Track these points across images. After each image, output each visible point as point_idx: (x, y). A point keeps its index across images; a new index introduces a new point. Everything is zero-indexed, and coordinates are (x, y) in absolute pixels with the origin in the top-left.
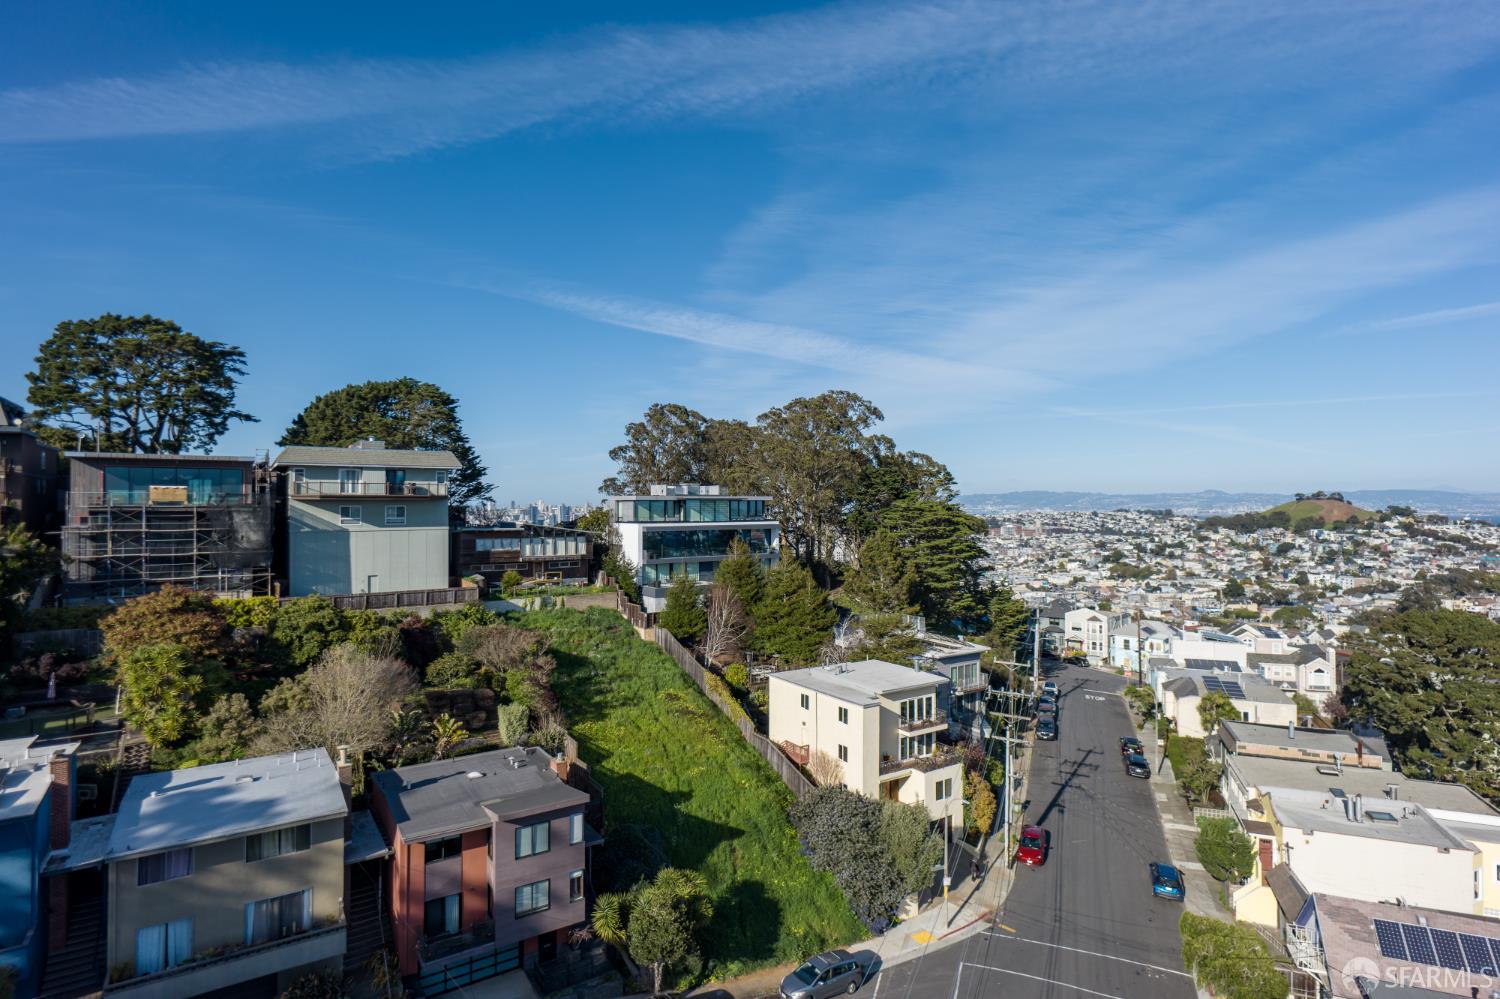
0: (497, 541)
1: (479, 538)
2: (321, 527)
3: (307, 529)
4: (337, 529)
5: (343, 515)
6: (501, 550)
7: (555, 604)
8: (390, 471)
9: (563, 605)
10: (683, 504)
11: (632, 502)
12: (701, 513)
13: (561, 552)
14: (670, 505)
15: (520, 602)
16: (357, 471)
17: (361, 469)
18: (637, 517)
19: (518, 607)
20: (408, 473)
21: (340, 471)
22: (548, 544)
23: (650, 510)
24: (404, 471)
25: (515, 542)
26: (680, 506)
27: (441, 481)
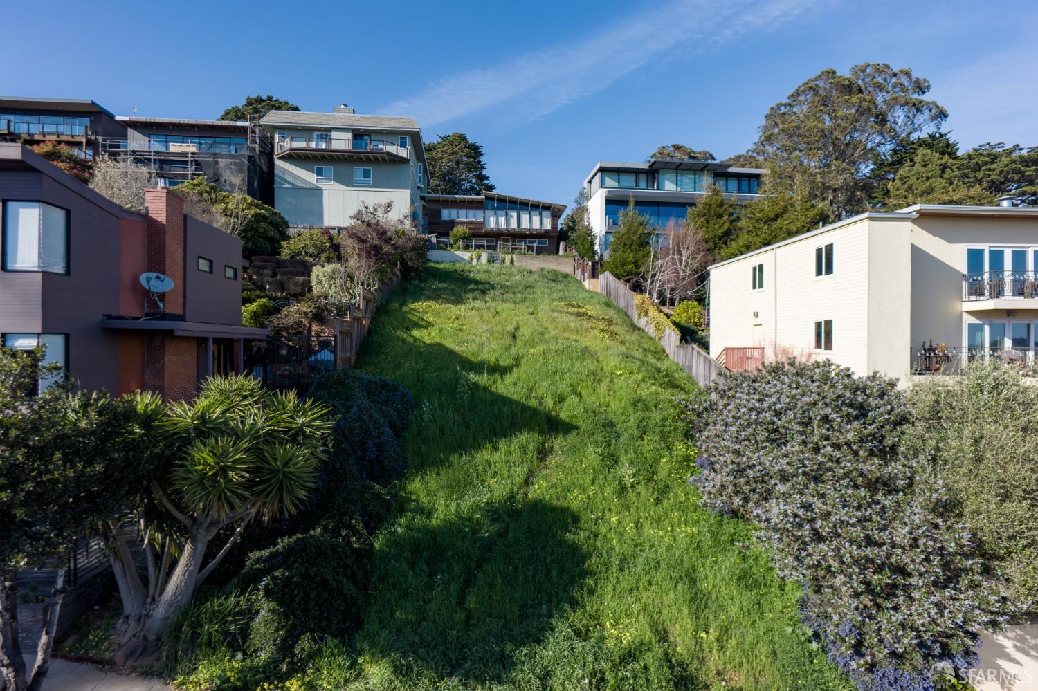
0: (462, 212)
1: (444, 208)
2: (299, 184)
3: (288, 186)
4: (313, 186)
5: (317, 175)
6: (465, 220)
7: (503, 261)
8: (358, 135)
9: (512, 263)
10: (657, 175)
11: (599, 174)
12: (677, 184)
13: (525, 225)
14: (643, 178)
15: (466, 255)
16: (329, 134)
17: (330, 130)
18: (602, 186)
19: (463, 259)
20: (373, 137)
21: (315, 134)
22: (512, 217)
23: (619, 183)
24: (369, 136)
25: (480, 213)
26: (654, 178)
27: (403, 145)
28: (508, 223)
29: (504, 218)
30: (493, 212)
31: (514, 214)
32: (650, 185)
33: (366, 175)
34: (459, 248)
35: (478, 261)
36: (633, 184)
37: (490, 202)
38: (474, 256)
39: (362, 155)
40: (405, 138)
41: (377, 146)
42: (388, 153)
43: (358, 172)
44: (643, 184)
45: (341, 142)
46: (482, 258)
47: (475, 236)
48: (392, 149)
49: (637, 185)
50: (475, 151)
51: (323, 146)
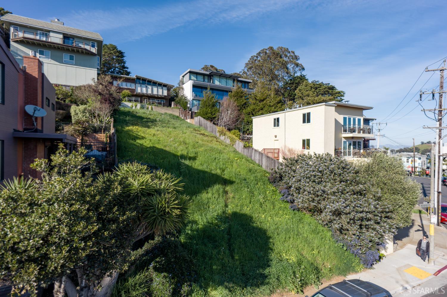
0: (124, 83)
1: (115, 81)
5: (40, 54)
6: (126, 87)
7: (148, 108)
8: (66, 37)
9: (152, 109)
10: (212, 77)
11: (189, 74)
12: (220, 82)
13: (155, 92)
14: (206, 78)
15: (130, 104)
16: (48, 33)
17: (49, 31)
18: (190, 79)
19: (128, 106)
20: (76, 39)
21: (39, 32)
22: (149, 88)
23: (197, 79)
24: (73, 38)
25: (133, 85)
26: (211, 79)
27: (93, 46)
28: (147, 91)
29: (145, 88)
30: (139, 85)
31: (150, 87)
32: (209, 81)
33: (71, 58)
34: (126, 101)
35: (136, 107)
36: (202, 80)
37: (138, 80)
38: (134, 105)
39: (70, 48)
40: (94, 43)
41: (78, 44)
42: (86, 49)
43: (66, 56)
44: (206, 80)
45: (56, 39)
46: (138, 106)
47: (133, 96)
48: (88, 47)
49: (204, 81)
50: (121, 54)
51: (44, 39)
